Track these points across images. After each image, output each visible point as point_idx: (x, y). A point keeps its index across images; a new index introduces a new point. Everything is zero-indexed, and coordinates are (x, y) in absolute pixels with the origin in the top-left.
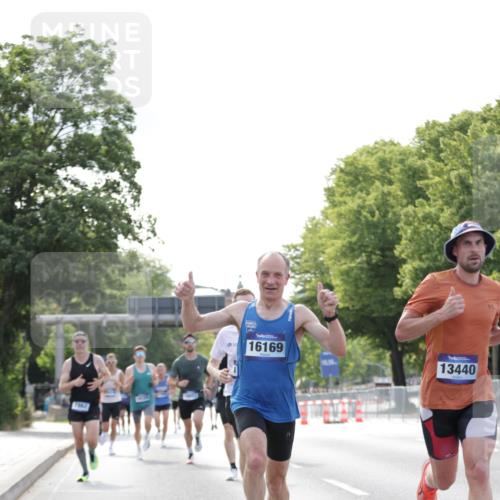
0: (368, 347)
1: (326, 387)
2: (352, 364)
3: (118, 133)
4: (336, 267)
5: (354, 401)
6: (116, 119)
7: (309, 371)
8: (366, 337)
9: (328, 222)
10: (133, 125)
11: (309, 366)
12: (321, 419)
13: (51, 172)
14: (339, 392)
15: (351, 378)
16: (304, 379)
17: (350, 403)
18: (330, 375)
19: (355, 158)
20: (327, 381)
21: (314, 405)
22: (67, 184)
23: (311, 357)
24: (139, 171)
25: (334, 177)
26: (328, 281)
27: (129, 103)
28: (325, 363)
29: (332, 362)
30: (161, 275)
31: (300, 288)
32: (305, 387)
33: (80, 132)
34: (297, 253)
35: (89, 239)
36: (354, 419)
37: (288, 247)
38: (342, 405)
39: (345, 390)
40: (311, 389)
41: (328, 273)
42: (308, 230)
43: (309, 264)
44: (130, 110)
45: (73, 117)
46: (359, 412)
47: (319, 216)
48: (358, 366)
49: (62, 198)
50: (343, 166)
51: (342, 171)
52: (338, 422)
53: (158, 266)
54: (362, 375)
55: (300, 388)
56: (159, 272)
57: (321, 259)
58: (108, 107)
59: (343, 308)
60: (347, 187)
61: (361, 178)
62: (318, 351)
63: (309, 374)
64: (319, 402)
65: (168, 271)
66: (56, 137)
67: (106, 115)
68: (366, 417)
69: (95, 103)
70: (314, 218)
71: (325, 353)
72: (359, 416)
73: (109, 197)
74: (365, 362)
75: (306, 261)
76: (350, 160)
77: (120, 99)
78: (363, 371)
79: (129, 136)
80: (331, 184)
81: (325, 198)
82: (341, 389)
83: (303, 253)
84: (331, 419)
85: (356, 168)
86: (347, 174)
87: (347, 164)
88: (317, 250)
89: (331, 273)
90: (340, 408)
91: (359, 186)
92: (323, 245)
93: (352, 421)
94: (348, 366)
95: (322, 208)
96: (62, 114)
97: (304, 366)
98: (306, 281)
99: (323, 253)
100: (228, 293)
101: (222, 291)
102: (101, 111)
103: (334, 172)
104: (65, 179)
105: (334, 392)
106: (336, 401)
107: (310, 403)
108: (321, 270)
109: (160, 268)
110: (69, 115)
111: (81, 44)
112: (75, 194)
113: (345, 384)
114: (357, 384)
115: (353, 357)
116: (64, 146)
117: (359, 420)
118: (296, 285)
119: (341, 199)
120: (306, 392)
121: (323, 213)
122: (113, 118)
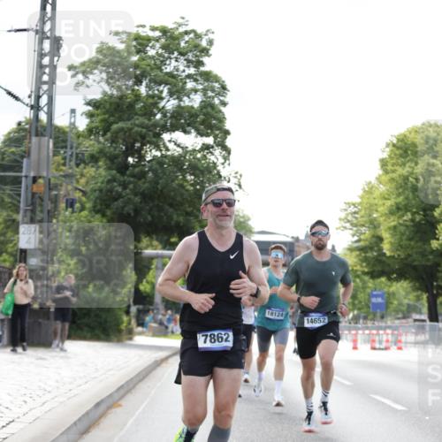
0: (409, 289)
1: (373, 319)
2: (396, 302)
3: (212, 106)
4: (386, 223)
5: (396, 332)
6: (213, 94)
7: (360, 306)
8: (407, 282)
9: (381, 186)
10: (226, 100)
11: (360, 302)
12: (369, 346)
13: (158, 135)
14: (383, 324)
15: (393, 313)
16: (356, 312)
17: (392, 334)
18: (378, 311)
19: (405, 136)
20: (375, 315)
21: (364, 333)
22: (171, 146)
23: (362, 295)
24: (229, 137)
25: (388, 149)
26: (379, 234)
27: (223, 82)
28: (374, 300)
29: (380, 300)
30: (244, 222)
31: (356, 238)
32: (356, 319)
33: (182, 104)
34: (356, 209)
35: (187, 190)
36: (395, 347)
37: (349, 203)
38: (387, 335)
39: (389, 323)
40: (361, 321)
41: (379, 227)
42: (365, 191)
43: (364, 219)
44: (224, 88)
45: (177, 91)
46: (400, 341)
47: (374, 181)
48: (400, 304)
49: (166, 156)
50: (395, 142)
51: (394, 145)
52: (382, 349)
53: (241, 215)
54: (403, 312)
55: (352, 319)
56: (242, 220)
57: (375, 216)
58: (206, 84)
59: (390, 257)
60: (397, 159)
61: (409, 152)
62: (369, 291)
63: (359, 309)
64: (367, 332)
65: (249, 219)
66: (163, 107)
67: (205, 91)
68: (406, 347)
69: (196, 80)
70: (370, 183)
71: (375, 293)
72: (399, 345)
73: (204, 157)
74: (406, 301)
75: (362, 217)
76: (402, 137)
77: (217, 79)
78: (404, 308)
79: (222, 109)
80: (385, 155)
81: (379, 167)
82: (386, 323)
83: (360, 210)
84: (377, 346)
85: (406, 144)
86: (398, 148)
87: (398, 140)
88: (371, 208)
89: (382, 227)
90: (385, 338)
91: (408, 158)
92: (376, 205)
93: (394, 348)
94: (392, 303)
95: (377, 175)
96: (169, 89)
97: (356, 302)
98: (362, 234)
99: (377, 211)
100: (297, 239)
101: (293, 237)
102: (200, 87)
103: (388, 145)
104: (170, 141)
105: (381, 324)
106: (381, 332)
107: (360, 332)
108: (374, 225)
109: (243, 217)
110: (175, 89)
111: (187, 33)
112: (176, 154)
113: (389, 318)
114: (399, 319)
115: (397, 297)
116: (168, 114)
117: (400, 348)
118: (353, 236)
119: (393, 168)
120: (356, 323)
121: (378, 179)
122: (210, 94)
